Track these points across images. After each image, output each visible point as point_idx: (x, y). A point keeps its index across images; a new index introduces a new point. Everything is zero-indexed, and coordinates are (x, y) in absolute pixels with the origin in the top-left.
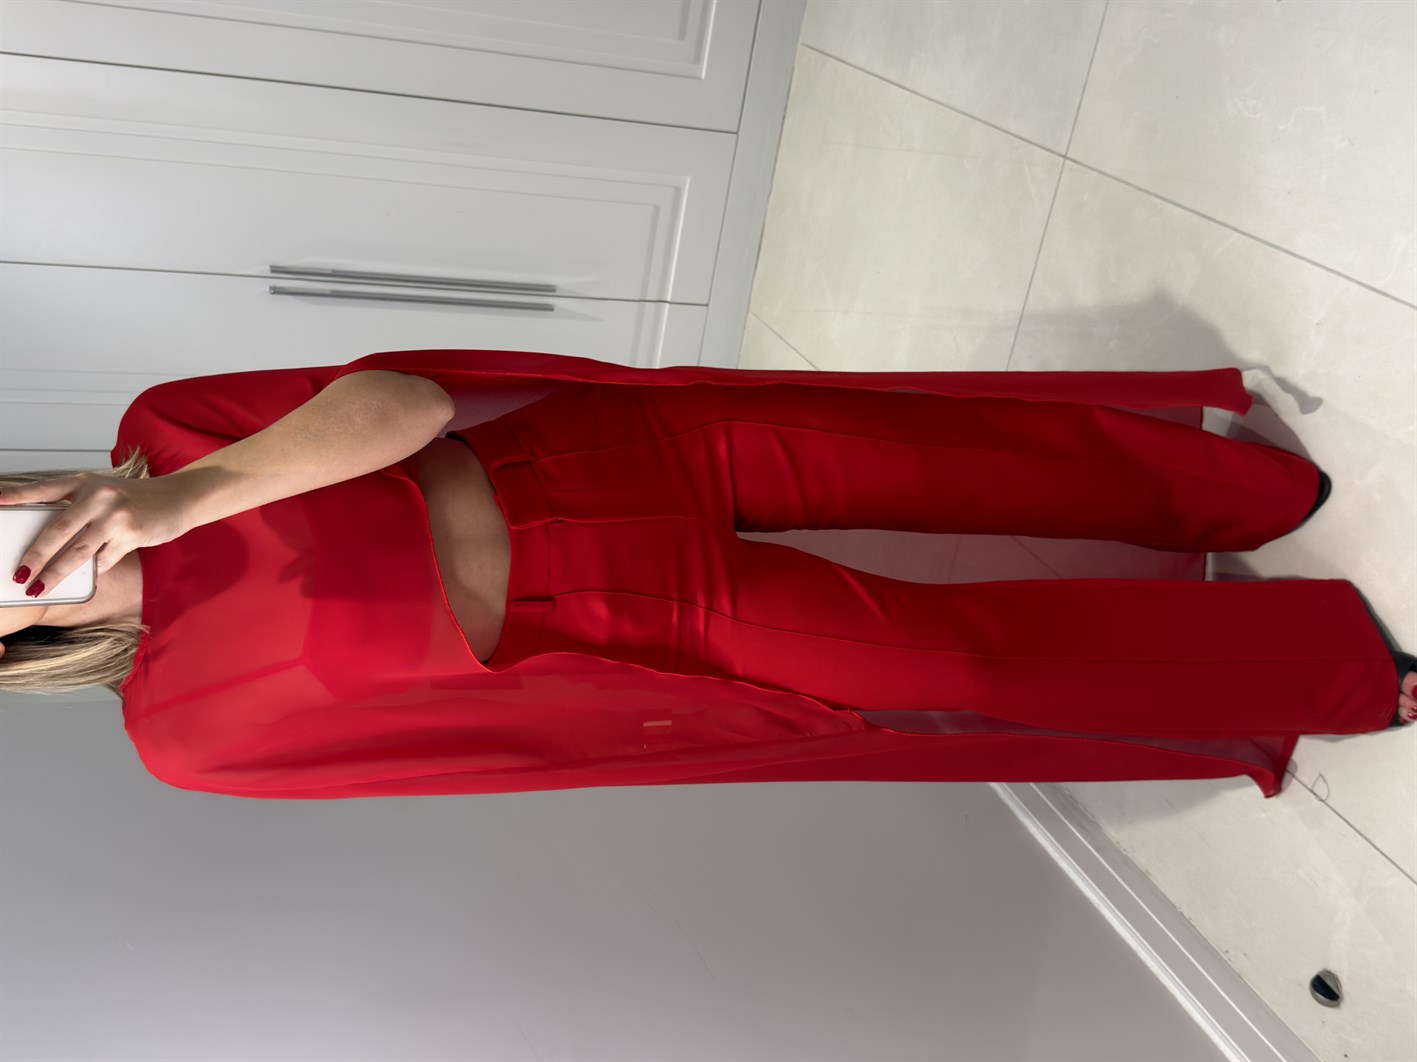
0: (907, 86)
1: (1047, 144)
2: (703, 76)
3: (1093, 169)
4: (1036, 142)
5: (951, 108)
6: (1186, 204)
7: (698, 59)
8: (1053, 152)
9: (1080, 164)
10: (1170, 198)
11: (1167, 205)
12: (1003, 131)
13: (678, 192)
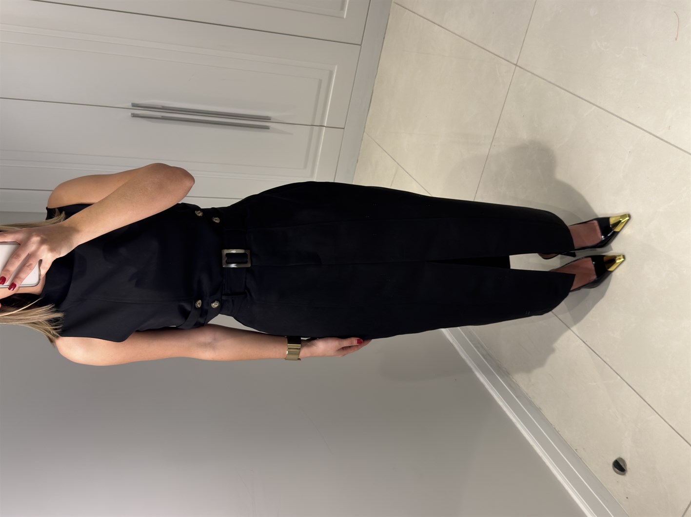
0: (443, 26)
1: (508, 58)
2: (345, 17)
3: (529, 72)
4: (503, 57)
5: (463, 38)
7: (342, 10)
8: (511, 63)
9: (523, 68)
10: (564, 88)
11: (563, 91)
12: (487, 51)
13: (331, 73)
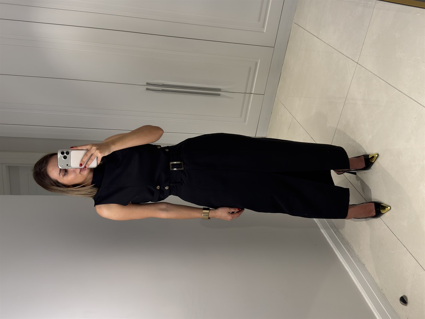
0: (319, 38)
1: (353, 59)
2: (265, 32)
3: (363, 67)
4: (350, 58)
5: (330, 46)
6: (385, 80)
7: (263, 27)
8: (354, 61)
9: (361, 65)
10: (382, 78)
11: (381, 80)
12: (342, 54)
13: (257, 63)
